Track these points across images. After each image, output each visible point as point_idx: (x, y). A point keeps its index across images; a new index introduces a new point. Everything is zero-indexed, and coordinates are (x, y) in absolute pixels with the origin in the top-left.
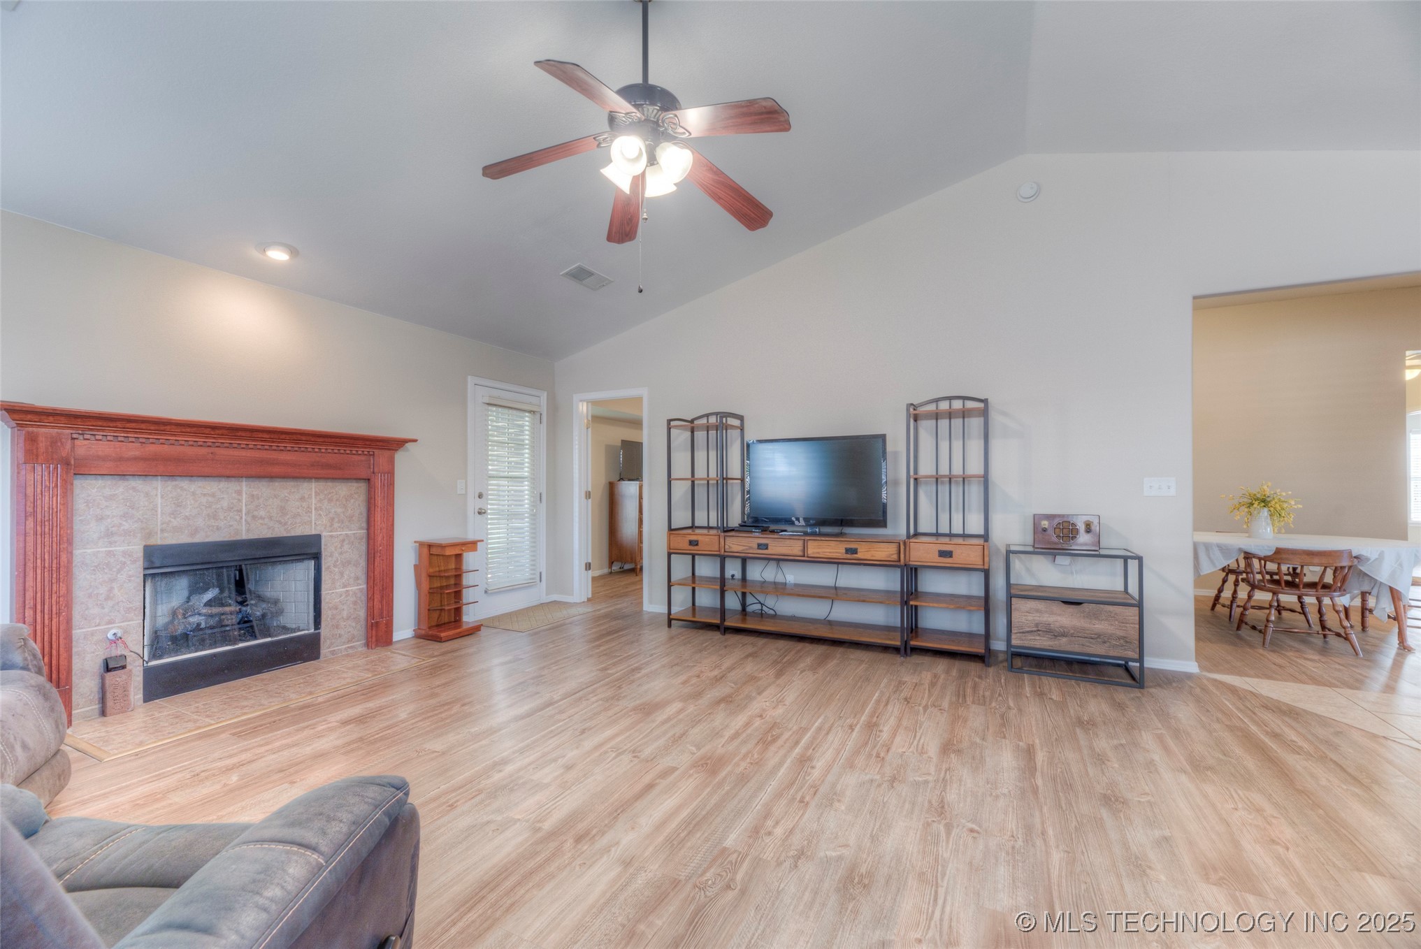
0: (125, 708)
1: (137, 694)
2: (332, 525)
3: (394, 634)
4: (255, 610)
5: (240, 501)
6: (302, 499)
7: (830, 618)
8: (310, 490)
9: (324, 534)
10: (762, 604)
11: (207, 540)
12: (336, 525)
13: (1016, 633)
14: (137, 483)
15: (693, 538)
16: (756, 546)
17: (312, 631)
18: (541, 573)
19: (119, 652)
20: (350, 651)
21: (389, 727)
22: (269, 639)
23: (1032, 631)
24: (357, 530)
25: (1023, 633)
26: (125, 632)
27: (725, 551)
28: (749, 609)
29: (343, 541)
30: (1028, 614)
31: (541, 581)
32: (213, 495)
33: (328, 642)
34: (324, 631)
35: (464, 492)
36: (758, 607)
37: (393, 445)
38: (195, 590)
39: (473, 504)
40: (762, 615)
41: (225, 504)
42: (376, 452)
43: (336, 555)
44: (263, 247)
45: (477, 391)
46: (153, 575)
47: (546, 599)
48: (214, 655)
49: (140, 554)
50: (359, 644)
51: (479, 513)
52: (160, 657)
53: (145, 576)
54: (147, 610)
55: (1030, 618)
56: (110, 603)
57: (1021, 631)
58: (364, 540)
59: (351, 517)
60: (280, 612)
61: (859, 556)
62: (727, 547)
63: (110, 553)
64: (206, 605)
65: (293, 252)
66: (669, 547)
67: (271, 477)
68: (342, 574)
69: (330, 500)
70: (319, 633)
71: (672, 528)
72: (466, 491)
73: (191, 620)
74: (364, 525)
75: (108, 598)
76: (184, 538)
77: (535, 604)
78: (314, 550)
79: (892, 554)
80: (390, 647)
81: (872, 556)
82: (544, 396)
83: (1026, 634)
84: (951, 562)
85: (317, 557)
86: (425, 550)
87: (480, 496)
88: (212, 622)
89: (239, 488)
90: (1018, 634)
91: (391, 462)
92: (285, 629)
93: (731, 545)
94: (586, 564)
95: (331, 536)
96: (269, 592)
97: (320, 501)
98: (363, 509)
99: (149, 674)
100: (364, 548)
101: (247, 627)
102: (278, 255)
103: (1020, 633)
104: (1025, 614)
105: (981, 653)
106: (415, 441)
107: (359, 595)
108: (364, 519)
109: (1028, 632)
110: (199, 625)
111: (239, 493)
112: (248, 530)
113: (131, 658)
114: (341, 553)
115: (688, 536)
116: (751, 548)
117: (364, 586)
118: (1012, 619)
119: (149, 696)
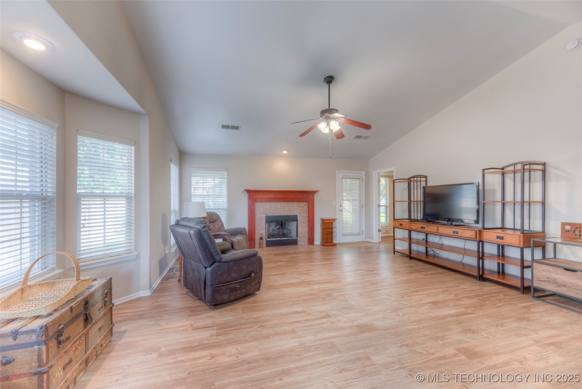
0: (263, 247)
1: (265, 245)
2: (300, 213)
3: (315, 242)
4: (285, 231)
5: (281, 207)
6: (293, 206)
7: (463, 262)
8: (295, 204)
9: (298, 215)
10: (434, 251)
11: (276, 215)
12: (301, 213)
13: (536, 280)
14: (264, 203)
15: (401, 223)
16: (420, 227)
17: (296, 238)
18: (363, 231)
19: (262, 236)
20: (304, 245)
21: (297, 260)
22: (287, 238)
23: (545, 281)
24: (306, 215)
25: (540, 281)
26: (263, 232)
27: (410, 229)
28: (429, 253)
29: (302, 217)
30: (542, 272)
31: (363, 234)
32: (276, 206)
33: (299, 241)
34: (298, 239)
35: (335, 205)
36: (432, 252)
37: (313, 193)
38: (276, 226)
39: (338, 208)
40: (434, 256)
41: (279, 207)
42: (310, 194)
43: (301, 220)
44: (282, 151)
45: (339, 174)
46: (267, 222)
47: (364, 240)
48: (277, 240)
49: (265, 217)
50: (306, 243)
51: (340, 211)
52: (269, 239)
53: (266, 222)
54: (266, 229)
55: (544, 274)
56: (261, 226)
57: (539, 279)
58: (307, 217)
59: (304, 211)
60: (291, 233)
61: (459, 235)
62: (411, 227)
63: (261, 217)
64: (277, 229)
65: (288, 151)
66: (394, 226)
67: (287, 201)
68: (302, 225)
69: (299, 207)
70: (297, 239)
71: (395, 219)
72: (336, 204)
73: (274, 232)
74: (307, 213)
75: (260, 225)
76: (272, 215)
77: (360, 241)
78: (296, 219)
79: (473, 235)
80: (313, 245)
81: (464, 235)
82: (364, 173)
83: (542, 282)
84: (503, 242)
85: (297, 220)
86: (322, 220)
87: (341, 206)
88: (278, 233)
89: (281, 204)
90: (537, 281)
91: (313, 197)
92: (291, 237)
93: (412, 226)
94: (379, 230)
95: (300, 216)
96: (289, 228)
97: (297, 207)
98: (307, 209)
99: (267, 241)
100: (307, 219)
101: (284, 235)
102: (285, 152)
103: (538, 280)
104: (541, 272)
105: (518, 287)
106: (319, 191)
107: (306, 231)
108: (307, 212)
109: (542, 281)
110: (275, 233)
111: (281, 205)
112: (283, 213)
113: (264, 238)
114: (302, 220)
115: (399, 222)
116: (419, 228)
117: (307, 229)
118: (534, 273)
119: (267, 246)
